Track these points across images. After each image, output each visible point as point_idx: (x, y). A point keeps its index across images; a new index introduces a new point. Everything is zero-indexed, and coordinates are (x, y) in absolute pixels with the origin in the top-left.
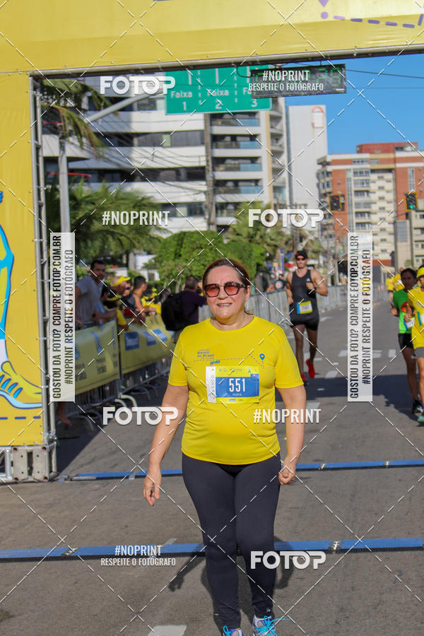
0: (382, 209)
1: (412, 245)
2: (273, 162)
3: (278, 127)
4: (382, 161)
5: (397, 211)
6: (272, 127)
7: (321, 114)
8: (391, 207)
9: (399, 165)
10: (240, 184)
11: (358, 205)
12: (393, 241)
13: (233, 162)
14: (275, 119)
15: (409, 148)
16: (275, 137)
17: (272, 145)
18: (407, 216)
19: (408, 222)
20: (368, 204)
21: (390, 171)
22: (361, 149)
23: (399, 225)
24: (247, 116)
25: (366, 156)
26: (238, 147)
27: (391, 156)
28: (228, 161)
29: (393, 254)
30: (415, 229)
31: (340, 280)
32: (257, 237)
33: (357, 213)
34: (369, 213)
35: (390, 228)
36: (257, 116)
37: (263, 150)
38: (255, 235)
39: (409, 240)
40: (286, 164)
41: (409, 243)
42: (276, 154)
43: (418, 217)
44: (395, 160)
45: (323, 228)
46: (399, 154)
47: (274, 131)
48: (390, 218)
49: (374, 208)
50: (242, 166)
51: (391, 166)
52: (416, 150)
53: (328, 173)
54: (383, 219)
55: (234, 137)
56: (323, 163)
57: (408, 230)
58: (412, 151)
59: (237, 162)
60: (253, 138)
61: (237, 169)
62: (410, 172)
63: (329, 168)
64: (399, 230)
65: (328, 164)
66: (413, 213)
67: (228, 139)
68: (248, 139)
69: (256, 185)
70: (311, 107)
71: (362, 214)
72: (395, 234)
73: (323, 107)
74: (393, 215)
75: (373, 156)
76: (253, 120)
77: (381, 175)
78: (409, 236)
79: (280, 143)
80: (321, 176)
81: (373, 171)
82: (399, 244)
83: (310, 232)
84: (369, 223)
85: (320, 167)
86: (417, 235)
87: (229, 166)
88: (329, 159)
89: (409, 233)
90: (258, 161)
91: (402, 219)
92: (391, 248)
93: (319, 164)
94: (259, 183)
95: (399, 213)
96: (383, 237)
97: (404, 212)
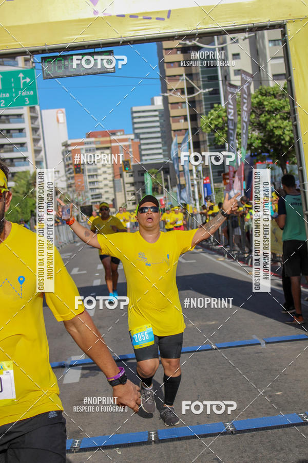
0: (105, 172)
1: (125, 194)
2: (35, 146)
3: (36, 123)
4: (102, 142)
5: (114, 173)
6: (32, 123)
7: (62, 114)
8: (110, 171)
9: (113, 144)
10: (14, 160)
11: (89, 170)
12: (113, 192)
13: (9, 147)
14: (34, 119)
15: (119, 134)
16: (35, 130)
17: (33, 135)
18: (121, 176)
19: (122, 179)
20: (96, 170)
21: (108, 148)
22: (89, 136)
23: (116, 182)
24: (16, 117)
25: (92, 139)
26: (11, 137)
27: (108, 139)
28: (5, 146)
29: (114, 200)
30: (127, 183)
31: (82, 219)
32: (29, 194)
33: (89, 176)
34: (97, 175)
35: (111, 184)
36: (22, 117)
37: (28, 139)
38: (28, 192)
39: (123, 191)
40: (42, 146)
41: (123, 192)
42: (36, 141)
43: (128, 176)
44: (111, 142)
45: (69, 186)
46: (113, 138)
47: (33, 126)
48: (110, 177)
49: (100, 172)
50: (15, 149)
51: (108, 145)
52: (124, 134)
53: (69, 151)
54: (105, 179)
55: (8, 131)
56: (66, 145)
57: (122, 184)
58: (121, 135)
59: (11, 147)
60: (21, 130)
61: (12, 151)
62: (120, 148)
63: (70, 148)
64: (116, 185)
65: (69, 145)
66: (125, 173)
67: (5, 132)
68: (18, 131)
69: (25, 160)
70: (55, 111)
71: (92, 176)
72: (114, 187)
73: (64, 110)
74: (112, 176)
75: (97, 139)
76: (20, 120)
77: (102, 151)
78: (123, 188)
79: (38, 133)
80: (65, 153)
81: (98, 149)
82: (117, 194)
83: (62, 188)
84: (97, 182)
85: (64, 148)
86: (128, 187)
87: (6, 149)
88: (69, 142)
89: (122, 186)
90: (25, 145)
91: (117, 178)
92: (112, 197)
93: (63, 146)
94: (27, 160)
95: (116, 174)
96: (106, 190)
97: (119, 173)
